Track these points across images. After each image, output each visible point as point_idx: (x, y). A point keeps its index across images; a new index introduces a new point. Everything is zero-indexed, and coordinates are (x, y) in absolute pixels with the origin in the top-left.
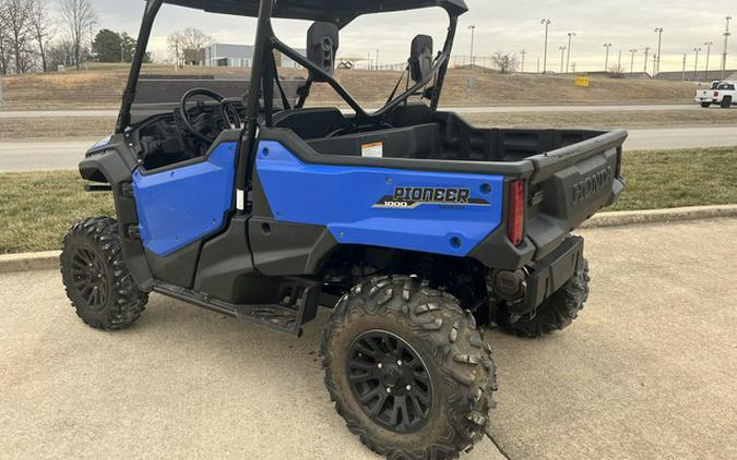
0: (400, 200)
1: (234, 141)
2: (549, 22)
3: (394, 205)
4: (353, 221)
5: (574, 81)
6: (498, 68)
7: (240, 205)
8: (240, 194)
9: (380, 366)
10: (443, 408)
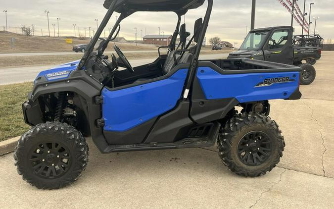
0: (266, 83)
1: (186, 68)
2: (48, 12)
3: (263, 85)
4: (247, 94)
5: (65, 41)
6: (24, 33)
7: (185, 96)
8: (187, 91)
9: (247, 145)
10: (276, 149)
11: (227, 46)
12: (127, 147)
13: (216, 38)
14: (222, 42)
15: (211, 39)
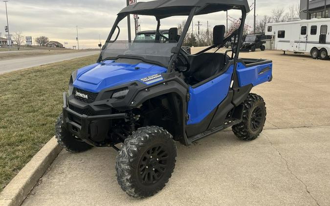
7: (231, 86)
8: (232, 82)
11: (57, 46)
12: (199, 136)
13: (43, 38)
14: (51, 42)
15: (38, 39)
